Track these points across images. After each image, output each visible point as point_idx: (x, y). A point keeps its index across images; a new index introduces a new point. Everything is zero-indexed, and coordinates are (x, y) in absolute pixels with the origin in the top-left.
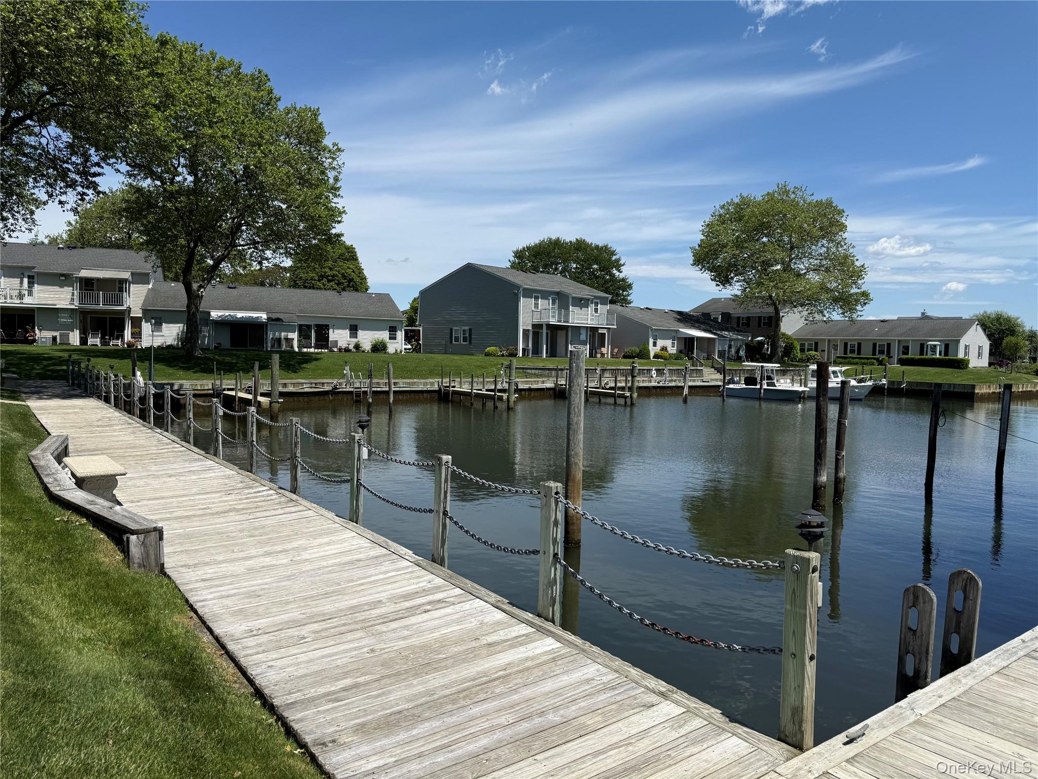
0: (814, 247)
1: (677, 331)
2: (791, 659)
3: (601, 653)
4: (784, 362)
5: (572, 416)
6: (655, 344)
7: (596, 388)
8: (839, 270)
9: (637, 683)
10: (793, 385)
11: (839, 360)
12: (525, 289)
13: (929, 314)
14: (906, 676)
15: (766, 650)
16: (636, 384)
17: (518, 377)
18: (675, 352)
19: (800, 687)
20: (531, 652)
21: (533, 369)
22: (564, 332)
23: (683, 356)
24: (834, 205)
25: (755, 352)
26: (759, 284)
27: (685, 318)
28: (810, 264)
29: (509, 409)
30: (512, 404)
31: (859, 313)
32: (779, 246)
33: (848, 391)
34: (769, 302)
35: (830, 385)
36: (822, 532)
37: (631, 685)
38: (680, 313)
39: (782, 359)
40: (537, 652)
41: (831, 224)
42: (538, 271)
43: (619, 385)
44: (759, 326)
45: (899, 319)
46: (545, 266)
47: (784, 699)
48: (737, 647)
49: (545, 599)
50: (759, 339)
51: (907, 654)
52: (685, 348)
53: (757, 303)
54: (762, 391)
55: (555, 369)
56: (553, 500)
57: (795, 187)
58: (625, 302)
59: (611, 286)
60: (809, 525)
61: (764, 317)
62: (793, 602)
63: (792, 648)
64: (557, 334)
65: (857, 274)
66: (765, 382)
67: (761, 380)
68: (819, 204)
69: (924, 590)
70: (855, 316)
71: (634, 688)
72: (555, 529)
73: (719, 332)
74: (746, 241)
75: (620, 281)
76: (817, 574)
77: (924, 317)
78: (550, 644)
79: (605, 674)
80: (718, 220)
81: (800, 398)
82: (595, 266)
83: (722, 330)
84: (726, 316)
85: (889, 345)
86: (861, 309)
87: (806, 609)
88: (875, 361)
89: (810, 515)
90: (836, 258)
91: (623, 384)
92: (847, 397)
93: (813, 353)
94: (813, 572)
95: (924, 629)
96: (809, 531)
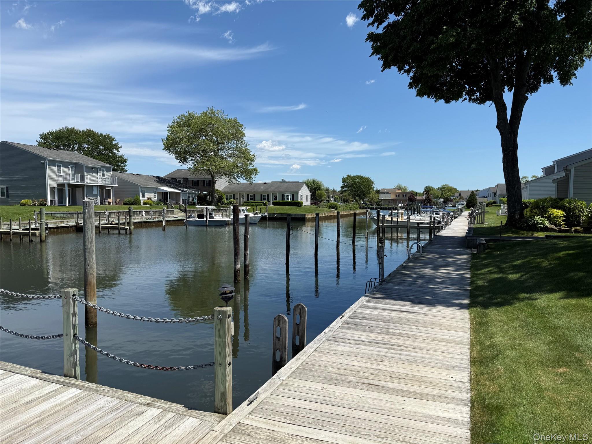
0: (229, 144)
1: (157, 188)
2: (219, 367)
3: (109, 389)
4: (218, 205)
5: (87, 244)
6: (143, 196)
7: (106, 224)
8: (243, 156)
9: (132, 402)
10: (223, 218)
11: (245, 204)
12: (50, 161)
13: (285, 180)
14: (277, 362)
15: (206, 365)
16: (133, 221)
17: (48, 220)
18: (156, 200)
19: (225, 381)
20: (60, 400)
21: (59, 213)
22: (81, 189)
23: (161, 203)
24: (238, 122)
25: (202, 200)
26: (202, 162)
27: (161, 180)
28: (228, 153)
29: (41, 241)
30: (43, 238)
31: (253, 179)
32: (211, 142)
33: (248, 219)
34: (208, 172)
35: (240, 217)
36: (232, 296)
37: (129, 404)
38: (158, 178)
39: (217, 203)
40: (63, 399)
41: (237, 132)
42: (60, 149)
43: (121, 221)
44: (204, 186)
45: (272, 183)
46: (65, 145)
47: (217, 390)
48: (191, 367)
49: (69, 364)
50: (205, 193)
51: (276, 350)
52: (163, 198)
53: (202, 173)
54: (207, 221)
55: (76, 213)
56: (71, 301)
57: (218, 110)
58: (123, 170)
59: (113, 160)
60: (226, 293)
61: (206, 181)
62: (219, 336)
63: (219, 361)
64: (76, 190)
65: (252, 159)
66: (208, 216)
67: (206, 215)
68: (230, 120)
69: (282, 317)
70: (251, 180)
71: (130, 406)
72: (74, 318)
73: (182, 189)
74: (194, 138)
75: (118, 157)
76: (230, 318)
77: (283, 181)
78: (74, 392)
79: (111, 402)
80: (176, 125)
81: (227, 224)
82: (101, 147)
83: (183, 188)
84: (186, 180)
85: (268, 195)
86: (254, 177)
87: (225, 338)
88: (262, 204)
89: (226, 288)
90: (241, 150)
91: (124, 221)
92: (248, 223)
93: (232, 200)
94: (228, 318)
95: (284, 336)
96: (226, 296)
